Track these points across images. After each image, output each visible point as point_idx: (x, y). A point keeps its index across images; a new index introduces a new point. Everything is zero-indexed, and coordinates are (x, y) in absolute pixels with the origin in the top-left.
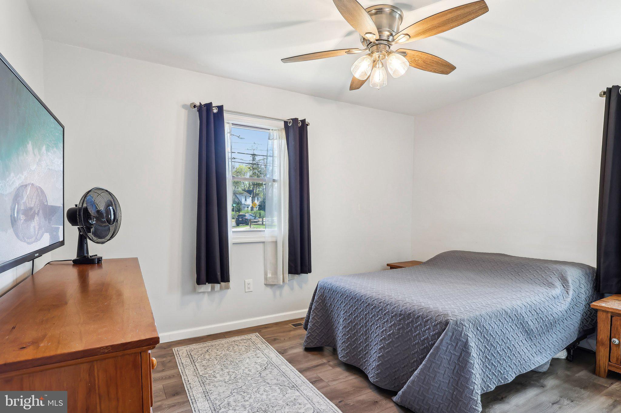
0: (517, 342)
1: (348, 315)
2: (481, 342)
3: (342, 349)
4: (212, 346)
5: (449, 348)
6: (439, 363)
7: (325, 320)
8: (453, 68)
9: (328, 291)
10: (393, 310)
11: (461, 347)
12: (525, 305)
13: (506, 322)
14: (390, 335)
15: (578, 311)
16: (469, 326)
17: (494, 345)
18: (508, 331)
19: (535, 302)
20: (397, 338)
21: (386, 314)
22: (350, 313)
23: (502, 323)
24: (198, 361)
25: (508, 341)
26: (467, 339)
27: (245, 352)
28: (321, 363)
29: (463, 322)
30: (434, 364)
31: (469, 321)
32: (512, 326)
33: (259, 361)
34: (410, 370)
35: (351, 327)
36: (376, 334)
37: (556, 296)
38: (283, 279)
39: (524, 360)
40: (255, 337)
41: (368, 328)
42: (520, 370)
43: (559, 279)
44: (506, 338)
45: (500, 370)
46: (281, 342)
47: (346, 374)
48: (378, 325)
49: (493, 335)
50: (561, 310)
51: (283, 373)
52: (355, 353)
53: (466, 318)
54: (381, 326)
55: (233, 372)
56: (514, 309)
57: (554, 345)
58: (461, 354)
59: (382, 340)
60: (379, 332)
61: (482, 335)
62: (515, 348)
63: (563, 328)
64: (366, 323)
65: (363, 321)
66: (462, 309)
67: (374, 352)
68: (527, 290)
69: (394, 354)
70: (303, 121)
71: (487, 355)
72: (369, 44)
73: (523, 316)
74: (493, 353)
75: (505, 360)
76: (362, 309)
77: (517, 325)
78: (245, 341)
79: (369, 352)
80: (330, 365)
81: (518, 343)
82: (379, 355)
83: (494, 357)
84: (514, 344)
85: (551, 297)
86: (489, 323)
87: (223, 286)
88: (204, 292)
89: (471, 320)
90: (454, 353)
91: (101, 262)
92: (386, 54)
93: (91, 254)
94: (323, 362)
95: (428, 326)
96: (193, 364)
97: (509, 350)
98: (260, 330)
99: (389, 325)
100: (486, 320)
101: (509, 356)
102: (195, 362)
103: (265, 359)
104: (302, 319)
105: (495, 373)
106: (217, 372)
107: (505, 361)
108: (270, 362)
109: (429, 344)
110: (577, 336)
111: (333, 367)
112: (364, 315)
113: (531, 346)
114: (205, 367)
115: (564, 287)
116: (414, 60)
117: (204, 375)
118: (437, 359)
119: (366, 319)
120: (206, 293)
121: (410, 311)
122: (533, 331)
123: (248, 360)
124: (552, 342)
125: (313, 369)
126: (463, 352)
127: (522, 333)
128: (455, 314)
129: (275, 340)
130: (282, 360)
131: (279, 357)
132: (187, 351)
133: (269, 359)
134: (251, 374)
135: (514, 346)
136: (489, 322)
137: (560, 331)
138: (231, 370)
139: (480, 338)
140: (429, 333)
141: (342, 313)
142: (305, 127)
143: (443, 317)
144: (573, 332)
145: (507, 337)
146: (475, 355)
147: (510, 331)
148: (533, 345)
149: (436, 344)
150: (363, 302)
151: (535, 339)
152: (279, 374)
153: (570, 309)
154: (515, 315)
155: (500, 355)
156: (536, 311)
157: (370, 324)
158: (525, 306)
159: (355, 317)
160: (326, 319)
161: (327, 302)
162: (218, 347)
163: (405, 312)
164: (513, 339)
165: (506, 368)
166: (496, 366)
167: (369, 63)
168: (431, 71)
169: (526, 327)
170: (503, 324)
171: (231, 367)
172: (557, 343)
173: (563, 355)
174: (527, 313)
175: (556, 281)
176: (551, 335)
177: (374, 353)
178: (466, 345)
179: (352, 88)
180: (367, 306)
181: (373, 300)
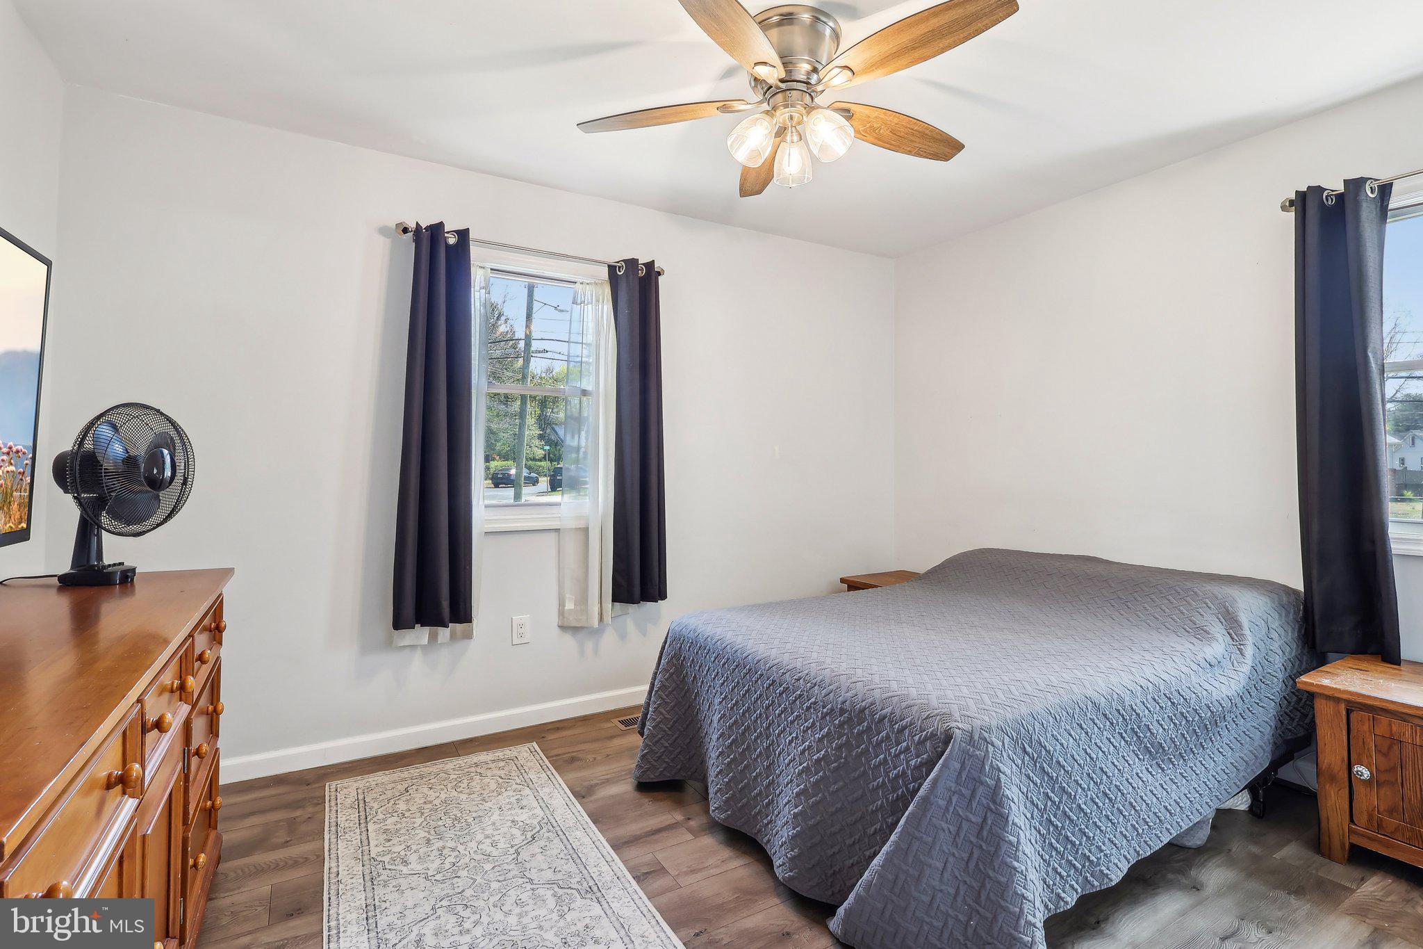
0: (1127, 780)
1: (729, 706)
2: (1035, 784)
3: (716, 788)
4: (422, 777)
5: (954, 803)
6: (930, 839)
7: (683, 716)
8: (957, 147)
9: (689, 647)
10: (825, 699)
11: (985, 801)
12: (1143, 685)
13: (1096, 728)
14: (819, 760)
15: (1269, 695)
16: (1003, 743)
17: (1069, 790)
18: (1104, 752)
19: (1165, 676)
20: (837, 769)
21: (810, 707)
22: (734, 702)
23: (1087, 733)
24: (375, 819)
25: (1105, 777)
26: (999, 779)
27: (495, 794)
28: (668, 823)
29: (986, 735)
30: (918, 843)
31: (1003, 731)
32: (1112, 740)
33: (523, 816)
34: (867, 853)
35: (737, 737)
36: (790, 757)
37: (1214, 662)
38: (601, 614)
39: (1147, 823)
40: (526, 755)
41: (773, 741)
42: (1138, 849)
43: (1219, 619)
44: (1098, 771)
45: (1088, 853)
46: (584, 768)
47: (726, 852)
48: (794, 735)
49: (1066, 765)
50: (1229, 694)
51: (571, 851)
52: (744, 801)
53: (994, 723)
54: (800, 737)
55: (453, 850)
56: (1115, 696)
57: (1219, 781)
58: (985, 819)
59: (801, 774)
60: (795, 751)
61: (1036, 766)
62: (1123, 794)
63: (1236, 738)
64: (768, 728)
65: (761, 722)
66: (986, 697)
67: (784, 803)
68: (1147, 646)
69: (830, 810)
70: (650, 266)
71: (1052, 817)
72: (769, 91)
73: (1136, 713)
74: (1067, 810)
75: (1099, 827)
76: (758, 693)
77: (1124, 735)
78: (502, 764)
79: (775, 802)
80: (689, 830)
81: (1130, 780)
82: (796, 811)
83: (1071, 821)
84: (1118, 783)
85: (1203, 663)
86: (1052, 735)
87: (458, 633)
88: (413, 647)
89: (1007, 728)
90: (966, 816)
91: (132, 580)
92: (804, 111)
93: (108, 560)
94: (673, 821)
95: (904, 744)
96: (362, 826)
97: (1107, 801)
98: (543, 735)
99: (817, 735)
100: (1045, 726)
101: (1107, 817)
102: (368, 819)
103: (538, 811)
104: (636, 708)
105: (1075, 862)
106: (414, 847)
107: (1098, 830)
108: (549, 823)
109: (907, 789)
110: (1270, 757)
111: (696, 833)
112: (763, 707)
113: (1165, 787)
114: (388, 835)
115: (1232, 638)
116: (871, 127)
117: (379, 859)
118: (923, 831)
119: (767, 718)
120: (419, 648)
121: (864, 704)
122: (1163, 748)
123: (495, 817)
124: (1214, 774)
125: (647, 839)
126: (989, 814)
127: (1137, 755)
128: (968, 713)
129: (573, 760)
130: (577, 814)
131: (571, 806)
132: (358, 791)
133: (548, 812)
134: (495, 853)
135: (1119, 790)
136: (1055, 733)
137: (1231, 745)
138: (451, 844)
139: (1031, 774)
140: (908, 762)
141: (717, 701)
142: (653, 278)
143: (939, 722)
144: (1260, 746)
145: (1101, 769)
146: (1020, 821)
147: (1106, 753)
148: (1169, 782)
149: (921, 792)
150: (761, 675)
151: (1171, 766)
152: (562, 855)
153: (1250, 690)
154: (1118, 711)
155: (1086, 814)
156: (1170, 699)
157: (777, 732)
158: (1141, 687)
159: (744, 714)
160: (685, 712)
161: (687, 673)
162: (435, 780)
163: (853, 705)
164: (1116, 771)
165: (1103, 848)
166: (1077, 843)
167: (767, 132)
168: (909, 153)
169: (1145, 740)
170: (1090, 734)
171: (451, 834)
172: (1226, 777)
173: (1242, 802)
174: (1149, 706)
175: (1212, 623)
176: (1210, 757)
177: (785, 805)
178: (995, 796)
179: (744, 192)
180: (770, 685)
181: (782, 671)
